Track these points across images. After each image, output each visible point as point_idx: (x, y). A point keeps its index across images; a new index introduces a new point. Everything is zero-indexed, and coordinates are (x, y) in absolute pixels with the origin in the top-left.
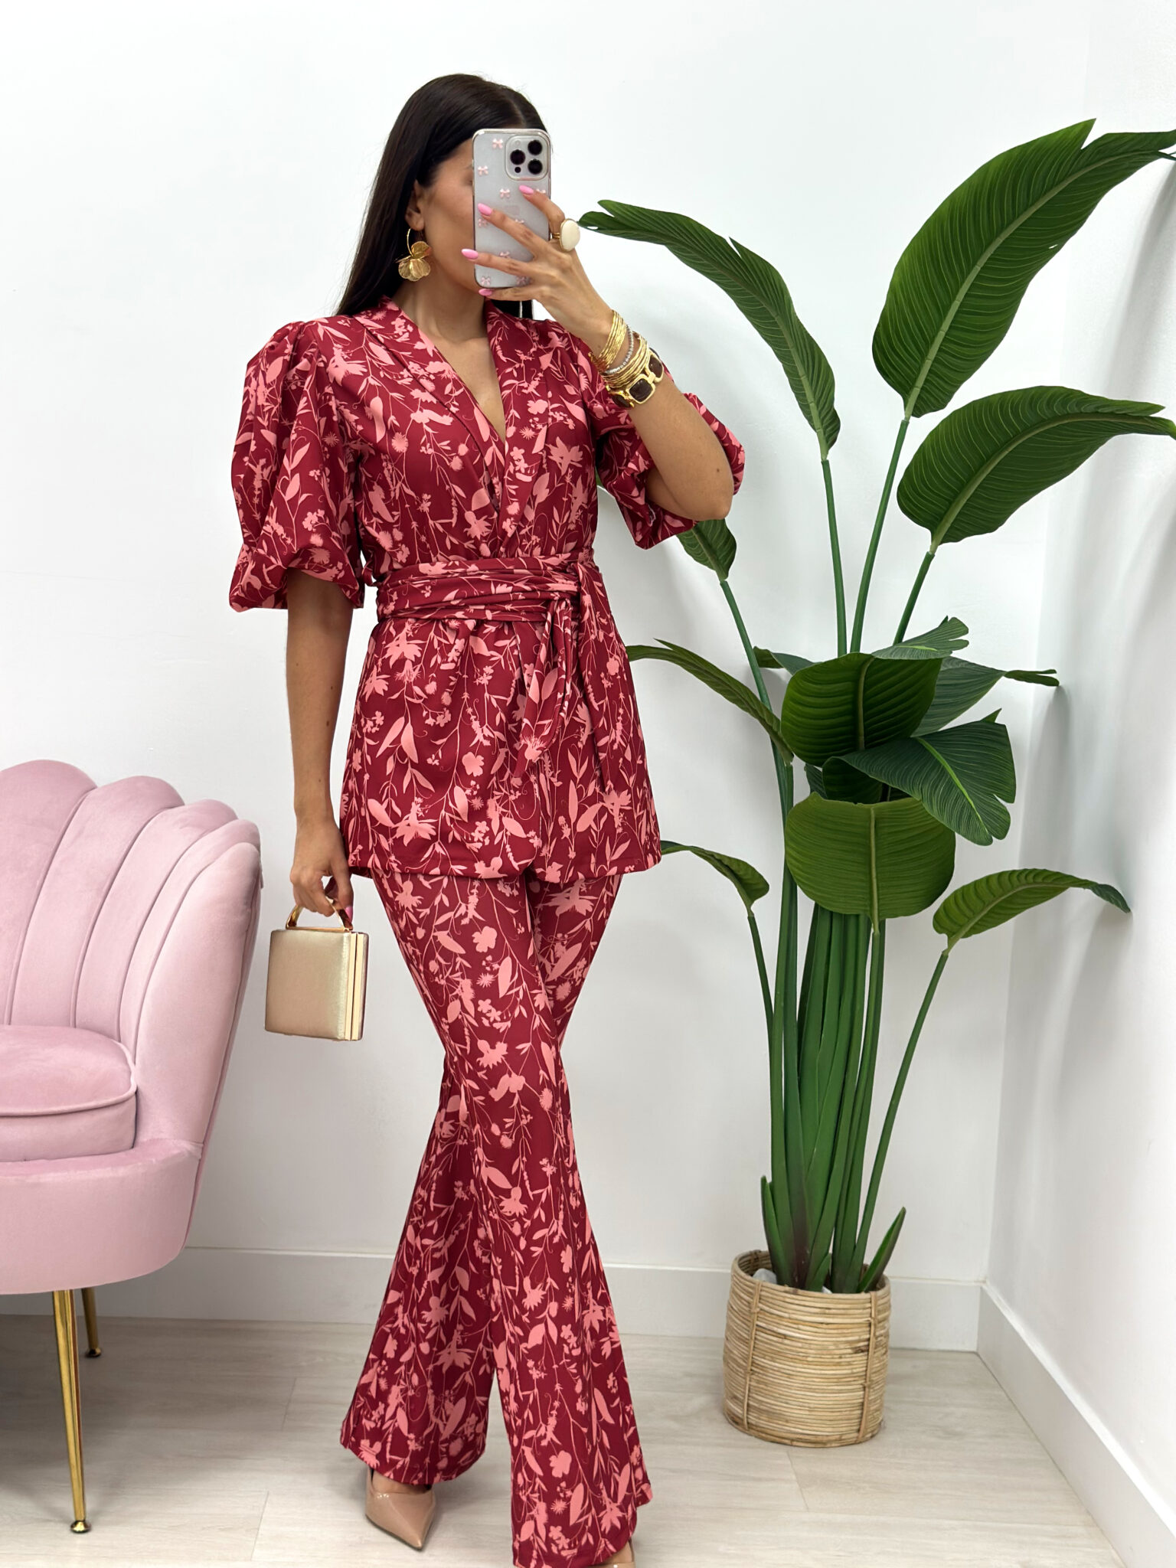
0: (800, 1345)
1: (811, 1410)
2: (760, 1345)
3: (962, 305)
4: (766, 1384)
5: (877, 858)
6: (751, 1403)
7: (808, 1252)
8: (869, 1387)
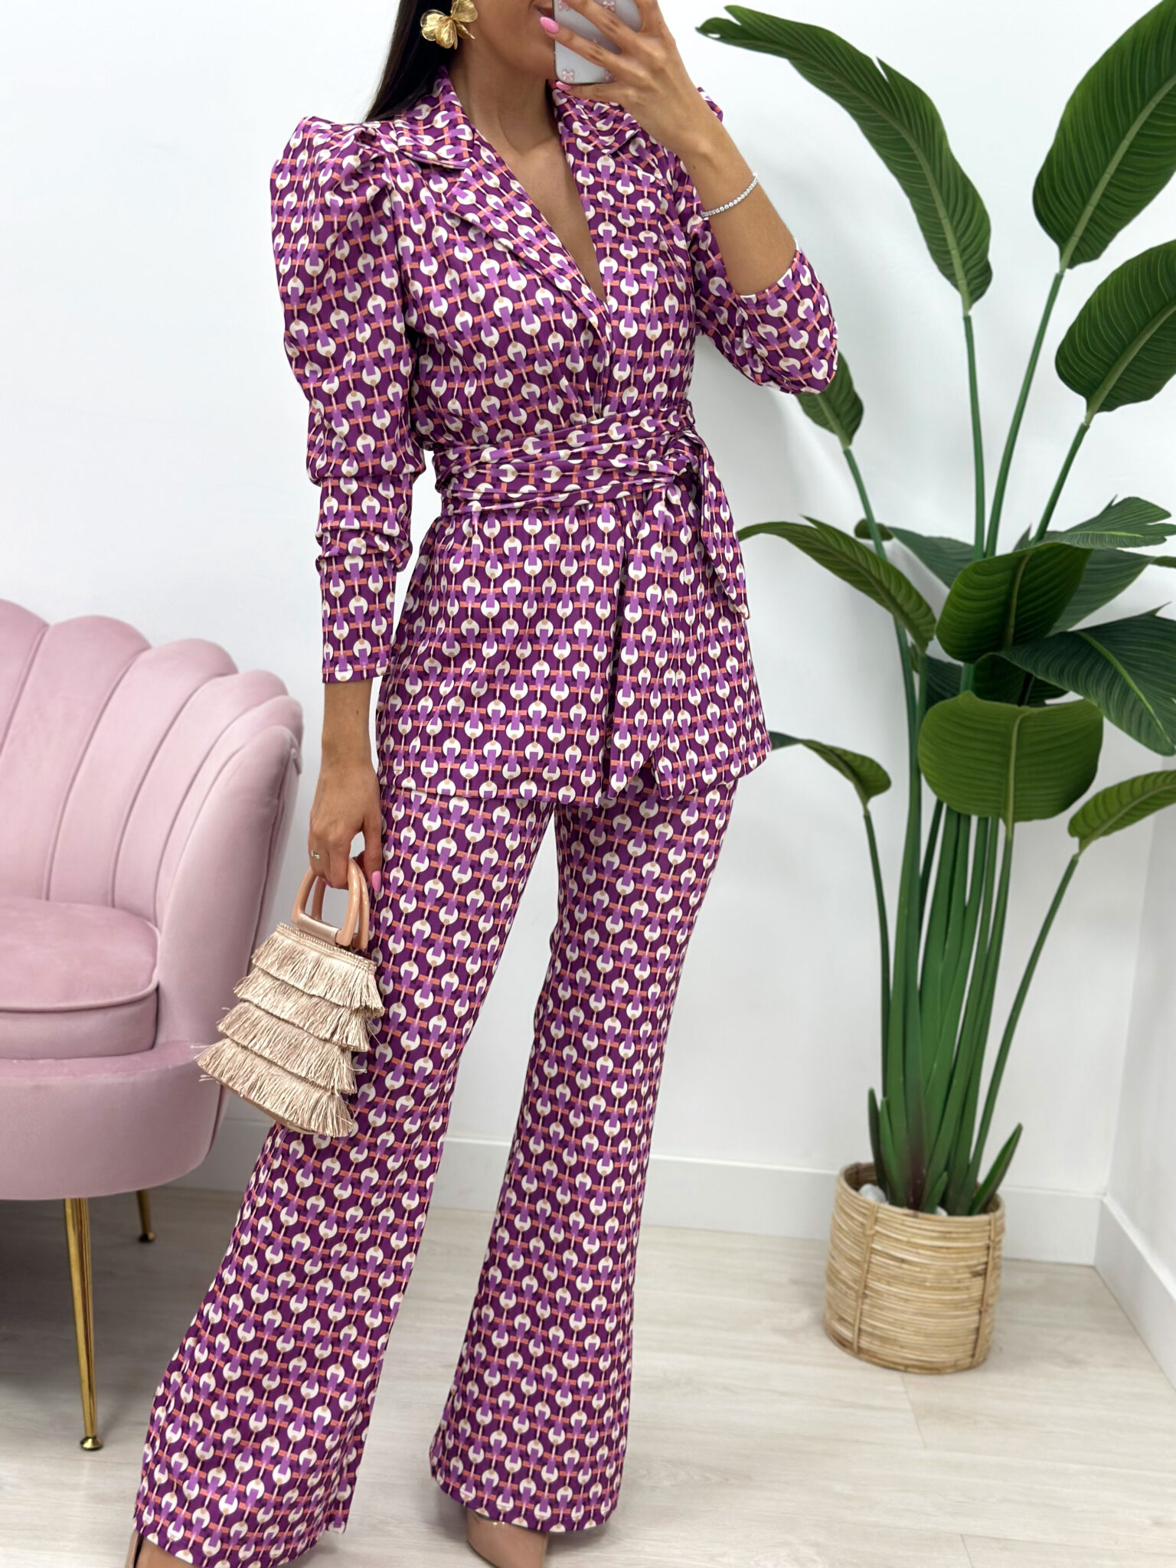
0: (918, 1269)
1: (927, 1336)
2: (874, 1269)
3: (1131, 145)
4: (880, 1308)
5: (1017, 758)
6: (863, 1327)
7: (924, 1171)
8: (986, 1311)
